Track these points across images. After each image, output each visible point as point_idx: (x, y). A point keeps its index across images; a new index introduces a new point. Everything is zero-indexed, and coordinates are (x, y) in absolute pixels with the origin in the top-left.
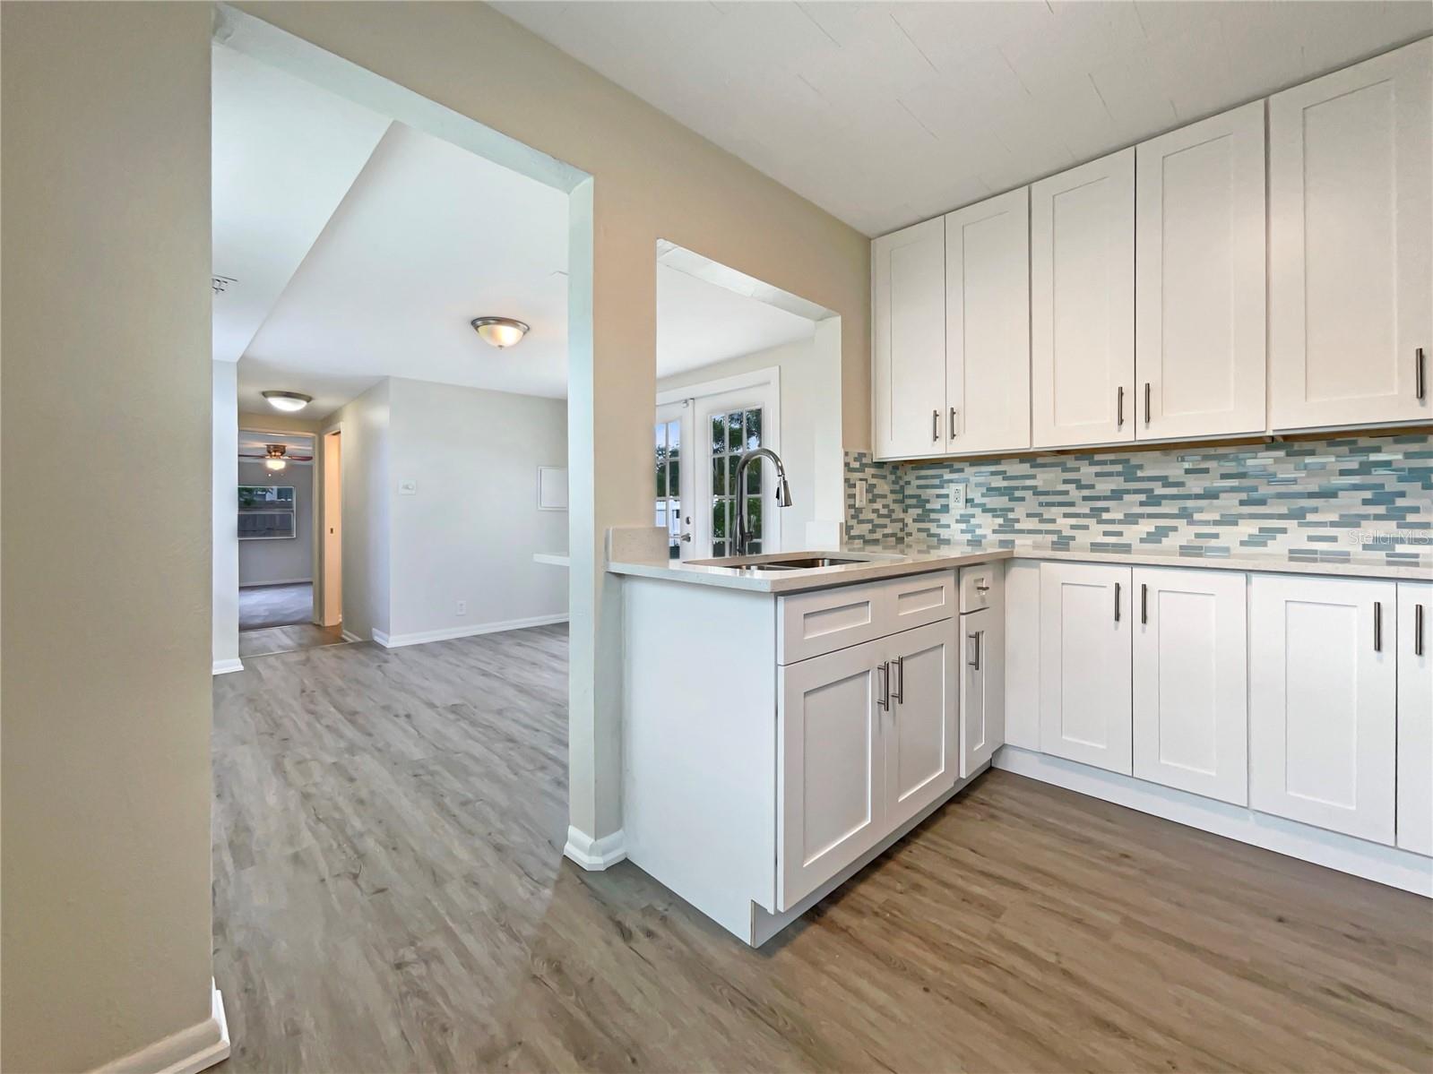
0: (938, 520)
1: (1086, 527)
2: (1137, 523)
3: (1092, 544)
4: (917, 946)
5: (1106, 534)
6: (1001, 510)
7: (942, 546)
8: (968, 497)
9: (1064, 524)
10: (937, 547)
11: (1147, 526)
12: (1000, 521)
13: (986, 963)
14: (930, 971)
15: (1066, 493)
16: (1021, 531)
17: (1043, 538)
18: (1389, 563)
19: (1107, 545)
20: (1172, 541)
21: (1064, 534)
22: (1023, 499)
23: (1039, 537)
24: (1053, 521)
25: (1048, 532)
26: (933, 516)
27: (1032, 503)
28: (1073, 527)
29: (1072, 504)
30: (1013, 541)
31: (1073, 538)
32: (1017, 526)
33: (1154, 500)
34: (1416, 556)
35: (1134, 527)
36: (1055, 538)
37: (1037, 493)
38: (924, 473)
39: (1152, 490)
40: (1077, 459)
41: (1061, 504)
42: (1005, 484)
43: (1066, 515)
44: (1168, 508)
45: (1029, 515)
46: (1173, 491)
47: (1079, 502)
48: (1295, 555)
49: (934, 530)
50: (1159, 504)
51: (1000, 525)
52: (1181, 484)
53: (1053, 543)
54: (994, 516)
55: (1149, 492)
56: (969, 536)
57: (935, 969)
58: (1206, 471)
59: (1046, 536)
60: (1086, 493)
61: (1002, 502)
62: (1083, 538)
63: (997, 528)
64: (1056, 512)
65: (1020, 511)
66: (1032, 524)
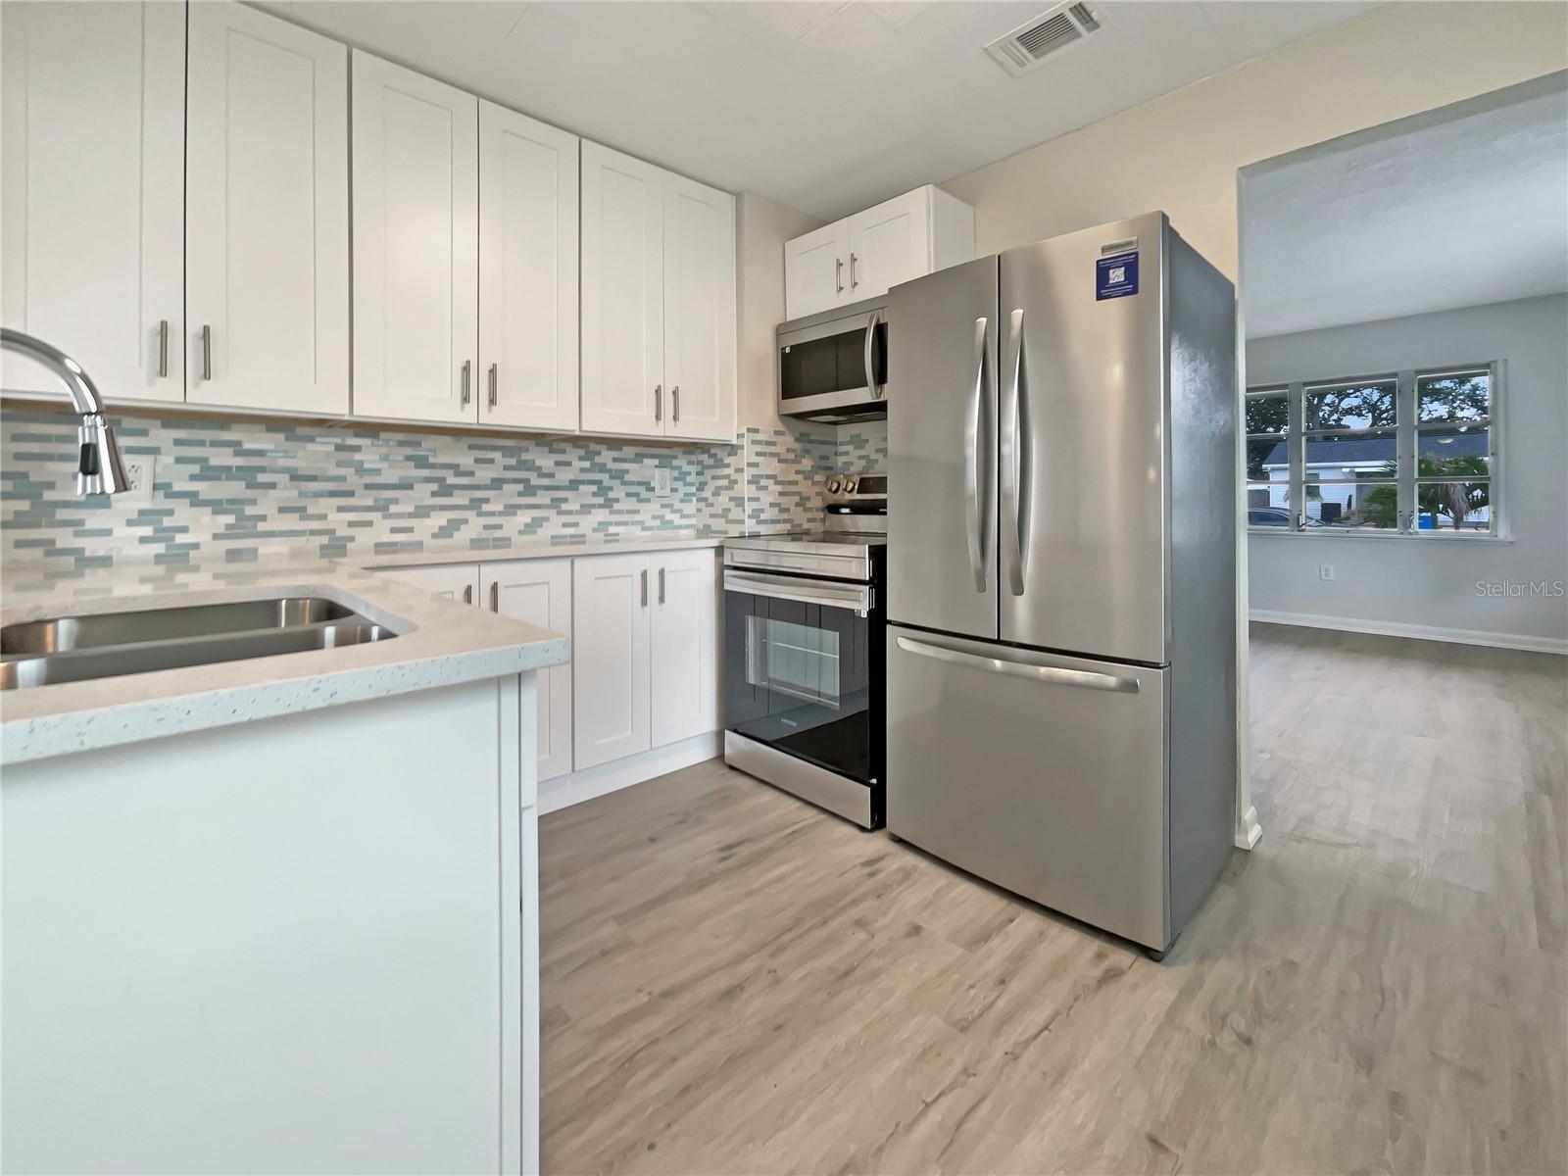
0: (80, 523)
1: (369, 524)
2: (429, 516)
3: (377, 545)
4: (579, 1132)
5: (394, 530)
6: (231, 501)
7: (87, 572)
8: (157, 481)
9: (338, 521)
10: (77, 574)
11: (439, 520)
12: (231, 519)
13: (629, 1063)
14: (623, 1132)
15: (343, 479)
16: (272, 534)
17: (307, 541)
18: (606, 541)
19: (395, 544)
20: (463, 535)
21: (338, 534)
22: (273, 486)
23: (300, 541)
24: (324, 517)
25: (313, 533)
26: (61, 514)
27: (287, 493)
28: (351, 524)
29: (351, 494)
30: (255, 550)
31: (352, 539)
32: (261, 526)
33: (446, 490)
34: (618, 534)
35: (427, 521)
36: (325, 540)
37: (295, 477)
38: (35, 428)
39: (444, 479)
40: (356, 435)
41: (333, 494)
42: (240, 461)
43: (340, 509)
44: (461, 498)
45: (282, 510)
46: (464, 481)
47: (359, 491)
48: (556, 540)
49: (64, 539)
50: (450, 495)
51: (228, 527)
52: (471, 474)
53: (322, 547)
54: (214, 513)
55: (441, 480)
56: (160, 548)
57: (621, 1124)
58: (492, 461)
59: (312, 538)
60: (369, 480)
61: (235, 489)
62: (365, 538)
63: (222, 530)
64: (327, 505)
65: (266, 504)
66: (291, 522)
